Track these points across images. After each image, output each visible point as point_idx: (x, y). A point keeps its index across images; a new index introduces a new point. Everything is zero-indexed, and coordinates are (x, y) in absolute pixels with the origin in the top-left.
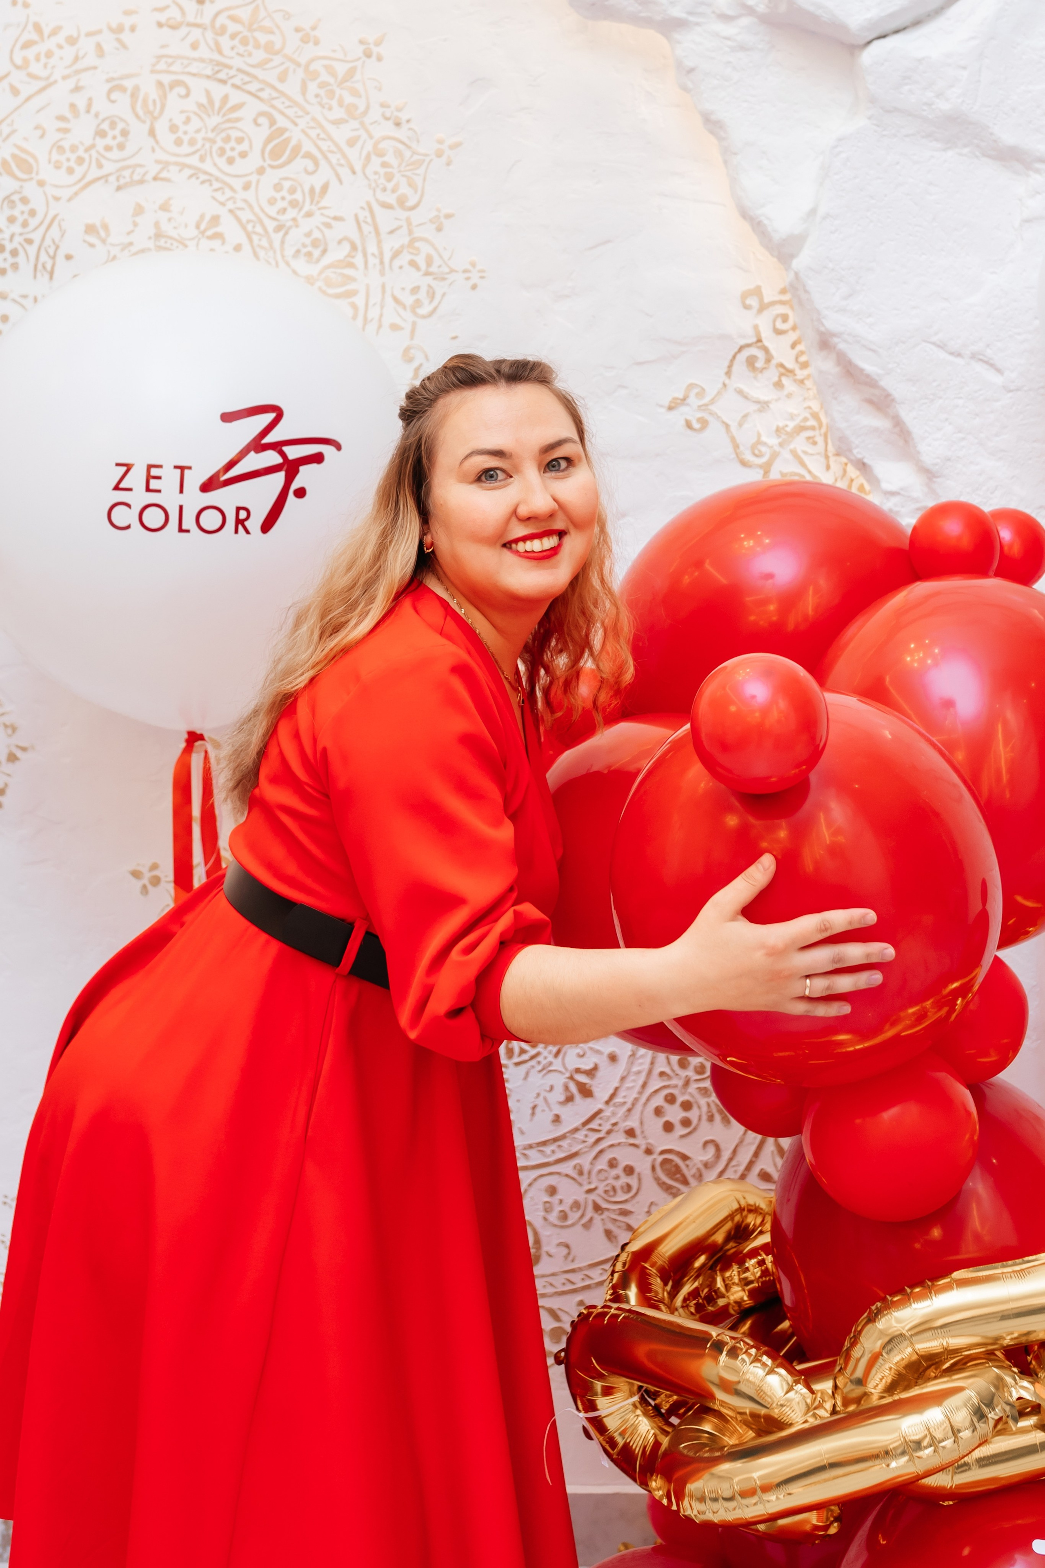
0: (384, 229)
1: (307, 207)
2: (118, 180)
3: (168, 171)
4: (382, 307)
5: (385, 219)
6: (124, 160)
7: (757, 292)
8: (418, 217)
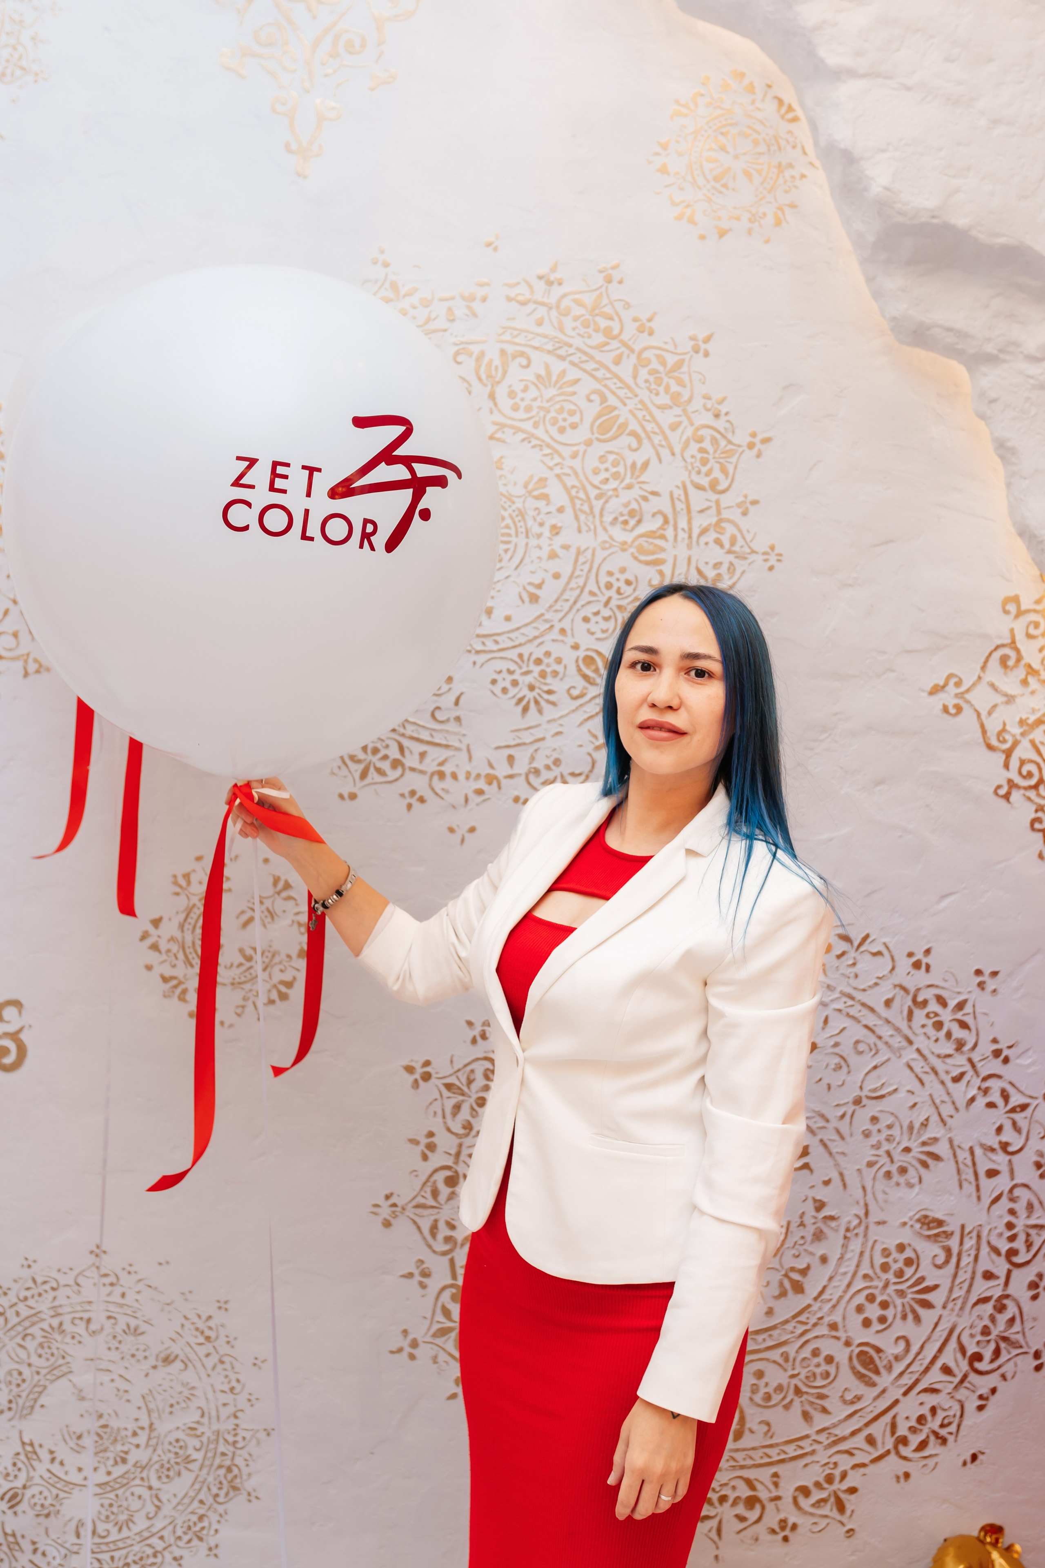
0: (695, 507)
1: (627, 481)
3: (503, 432)
5: (698, 499)
7: (1016, 600)
8: (726, 500)
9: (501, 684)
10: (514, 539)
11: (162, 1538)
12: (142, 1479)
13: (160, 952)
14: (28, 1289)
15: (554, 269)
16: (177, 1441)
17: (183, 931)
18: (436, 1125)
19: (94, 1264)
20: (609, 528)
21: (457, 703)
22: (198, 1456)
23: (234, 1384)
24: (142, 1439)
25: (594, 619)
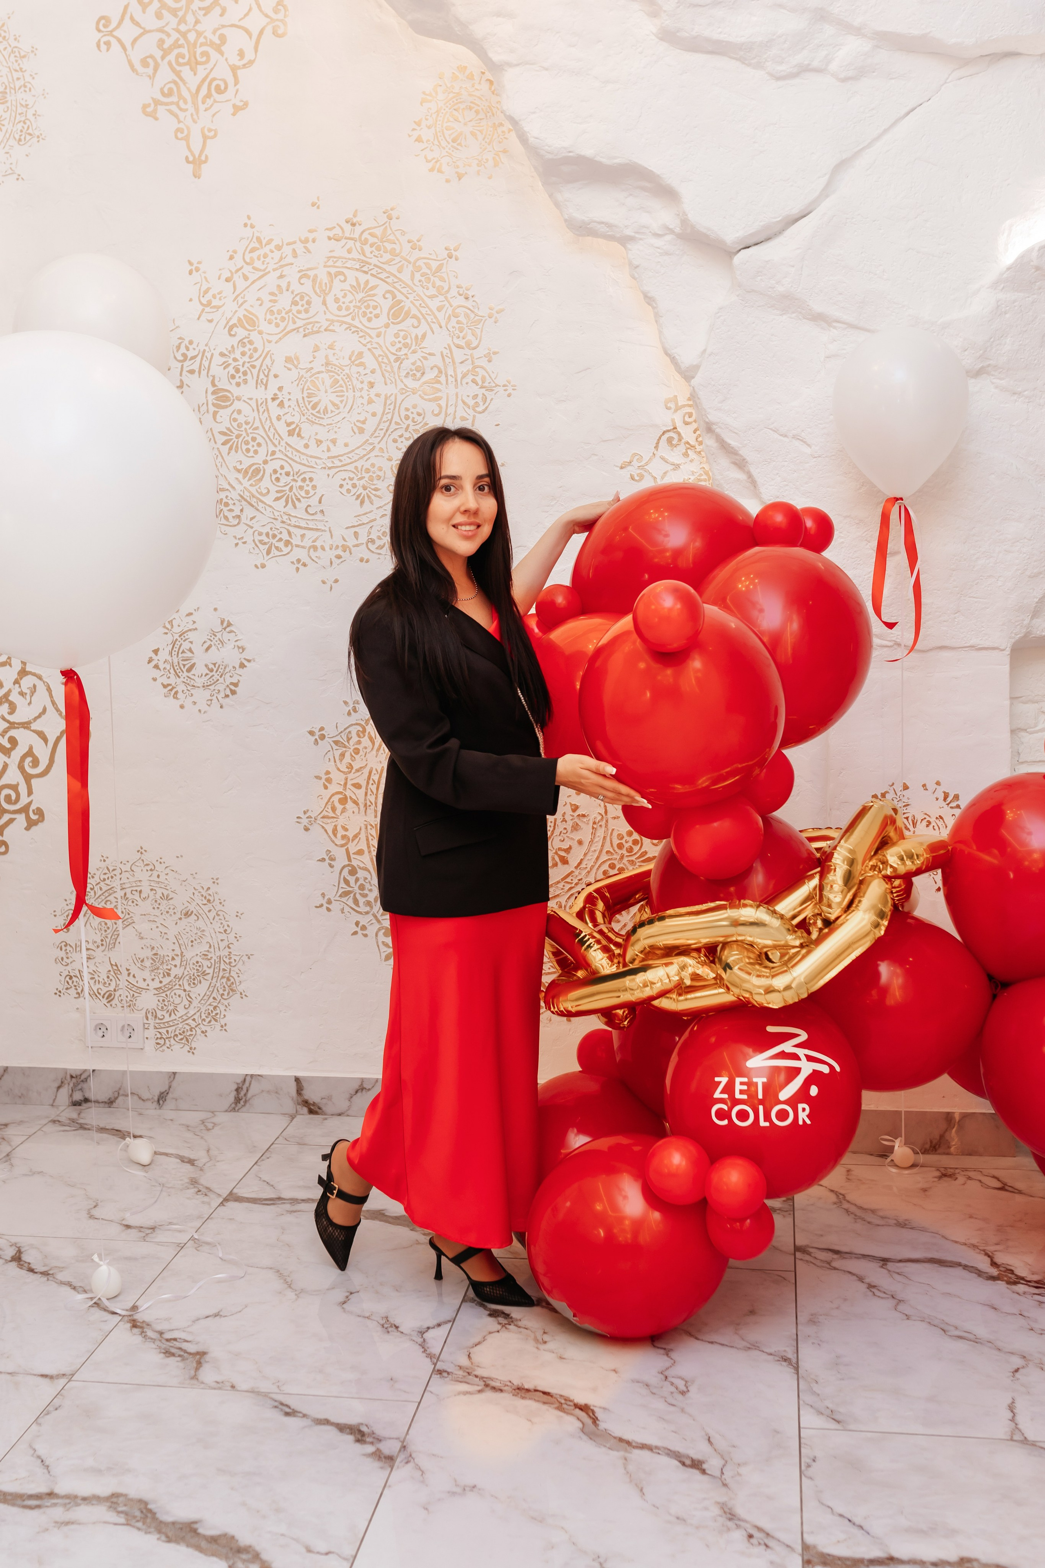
0: (458, 360)
1: (413, 348)
2: (304, 331)
3: (333, 326)
4: (456, 407)
5: (459, 355)
6: (308, 319)
7: (674, 399)
8: (477, 353)
9: (346, 487)
10: (346, 394)
11: (194, 1020)
12: (180, 985)
13: (160, 670)
14: (105, 874)
15: (355, 216)
16: (197, 962)
17: (172, 656)
18: (331, 767)
19: (140, 858)
20: (405, 380)
21: (320, 502)
22: (210, 971)
23: (226, 927)
24: (177, 961)
25: (400, 440)
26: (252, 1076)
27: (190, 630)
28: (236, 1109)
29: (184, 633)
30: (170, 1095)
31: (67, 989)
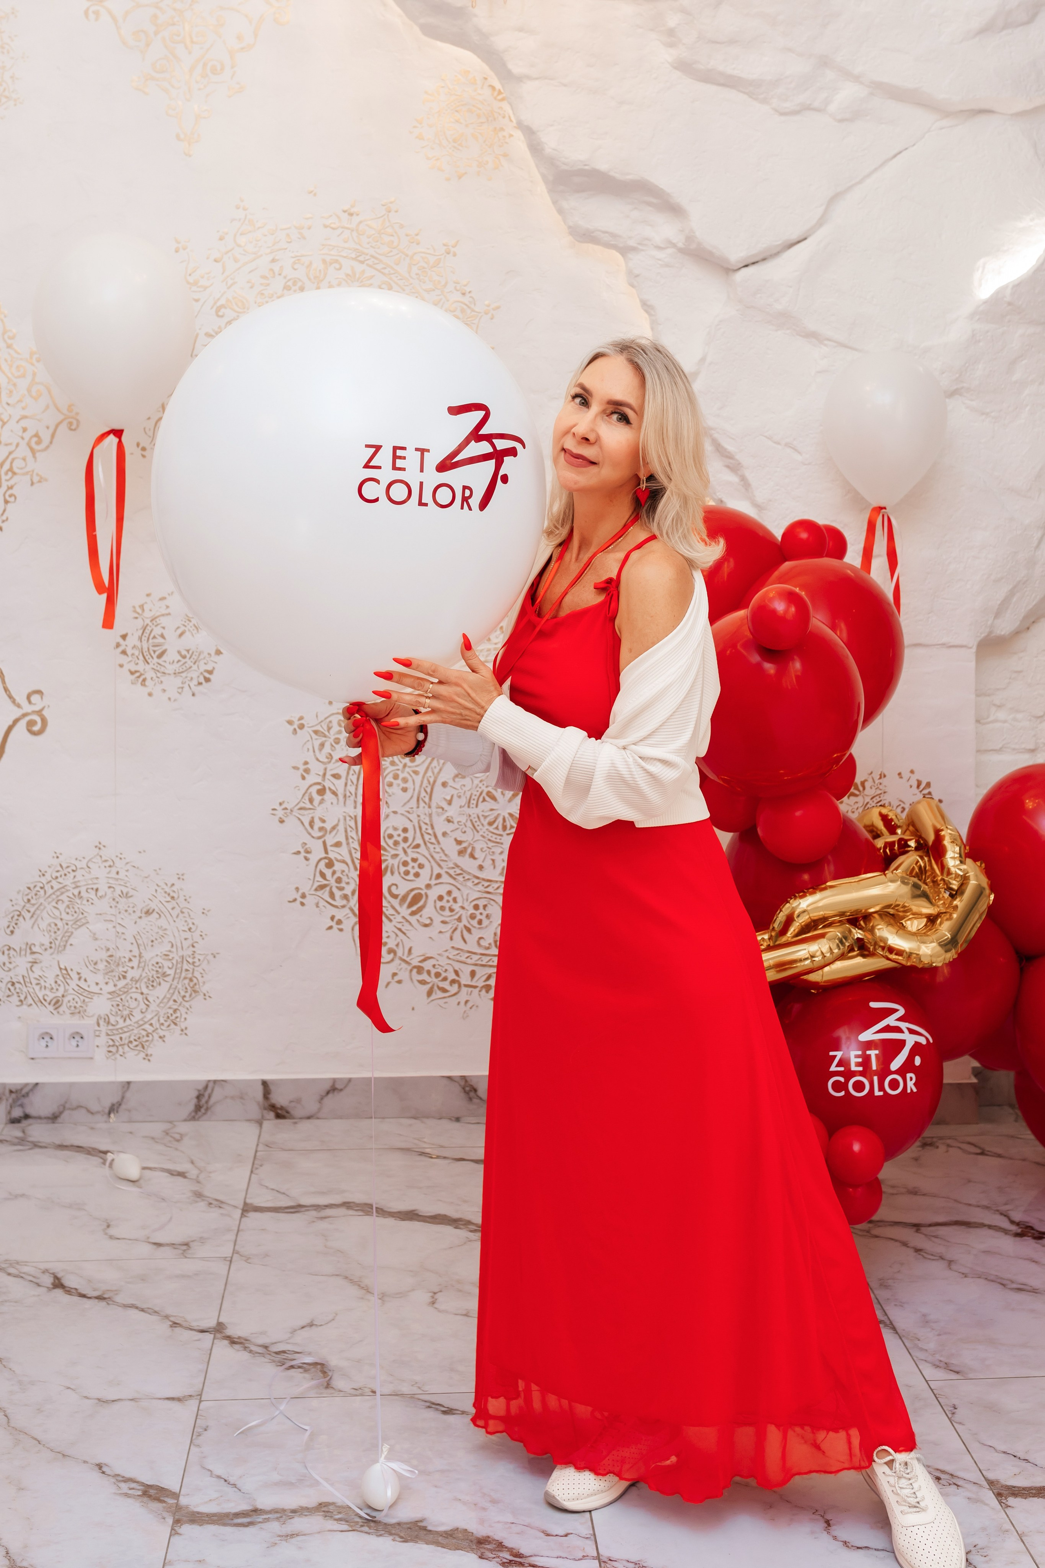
11: (151, 1025)
12: (137, 988)
13: (128, 655)
14: (58, 871)
15: (353, 205)
16: (157, 963)
17: (141, 641)
18: (310, 757)
19: (98, 854)
22: (171, 972)
23: (191, 925)
24: (135, 963)
26: (215, 1082)
27: (163, 615)
28: (197, 1117)
29: (156, 618)
30: (123, 1107)
31: (8, 996)
